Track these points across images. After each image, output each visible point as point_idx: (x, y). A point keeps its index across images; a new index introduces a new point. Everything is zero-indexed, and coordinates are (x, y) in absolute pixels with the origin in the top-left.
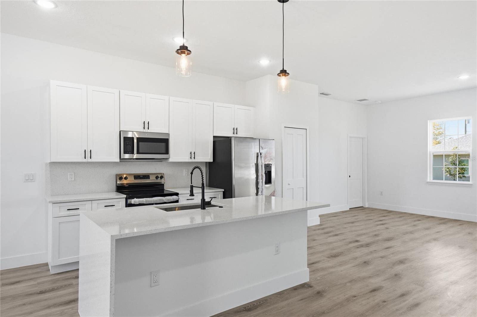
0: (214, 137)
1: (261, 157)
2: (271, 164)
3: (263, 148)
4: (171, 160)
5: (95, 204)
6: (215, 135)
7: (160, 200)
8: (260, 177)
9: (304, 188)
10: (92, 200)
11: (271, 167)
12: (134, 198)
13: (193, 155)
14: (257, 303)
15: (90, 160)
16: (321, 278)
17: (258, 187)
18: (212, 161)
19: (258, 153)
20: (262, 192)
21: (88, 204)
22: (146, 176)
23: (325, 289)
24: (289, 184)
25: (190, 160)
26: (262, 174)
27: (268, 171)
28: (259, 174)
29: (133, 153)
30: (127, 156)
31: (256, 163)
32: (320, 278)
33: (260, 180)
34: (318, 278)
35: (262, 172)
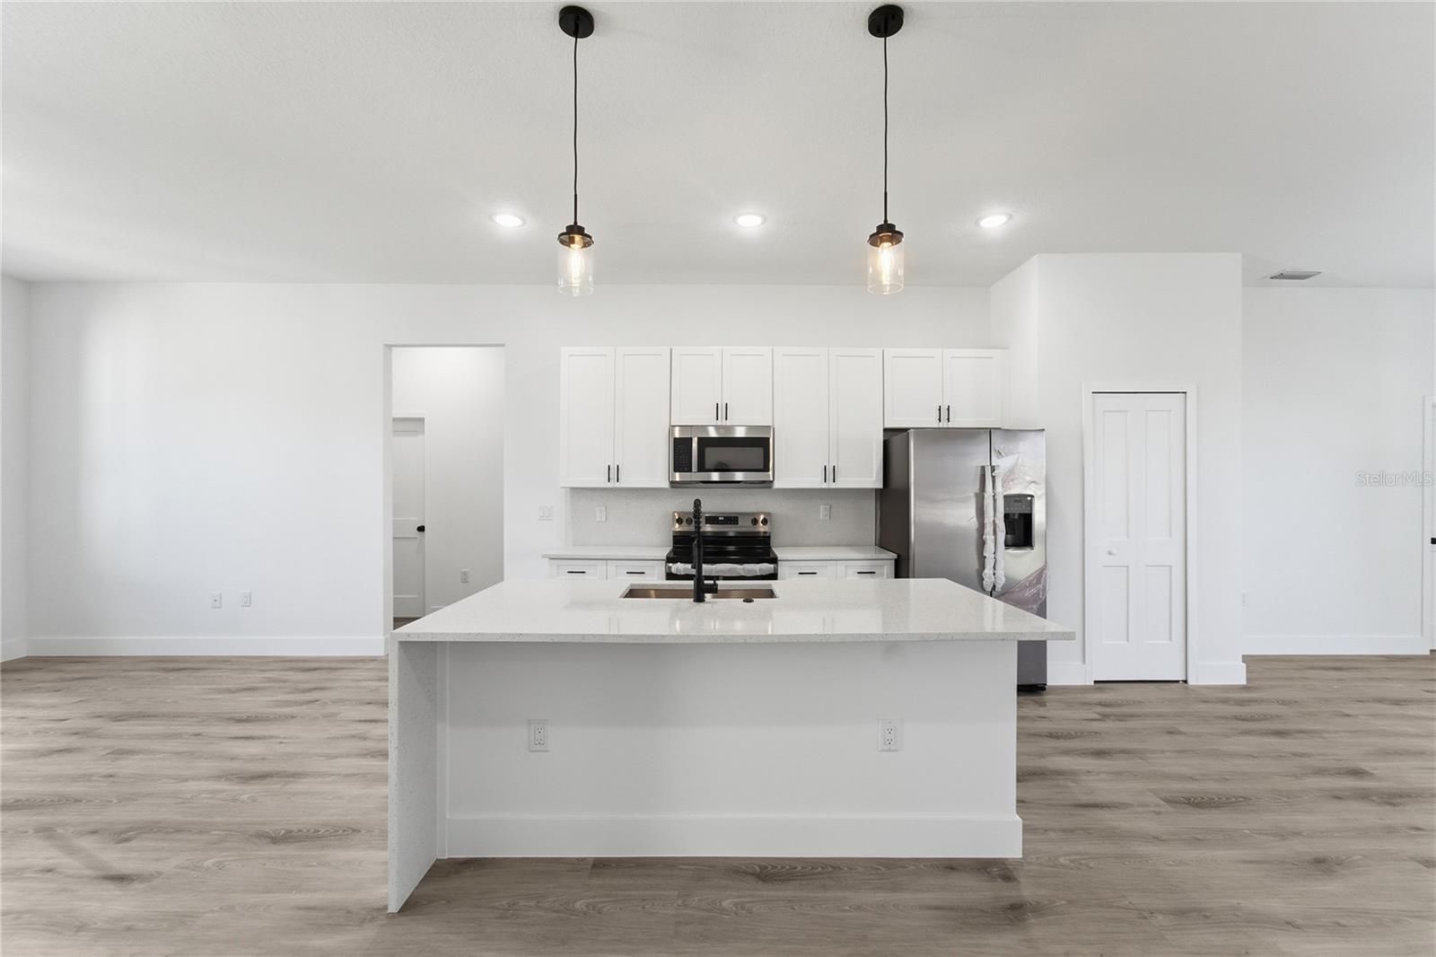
0: (886, 430)
1: (993, 477)
2: (1032, 496)
3: (1000, 454)
4: (777, 485)
5: (612, 566)
6: (889, 425)
7: (730, 570)
8: (989, 529)
9: (1173, 567)
10: (607, 560)
11: (1030, 504)
12: (676, 562)
13: (830, 472)
14: (803, 868)
15: (618, 485)
16: (1072, 861)
17: (985, 554)
18: (881, 487)
19: (983, 468)
20: (994, 568)
21: (601, 565)
22: (731, 519)
23: (1055, 902)
24: (1110, 553)
25: (825, 486)
26: (994, 521)
27: (1020, 514)
28: (985, 522)
29: (690, 470)
30: (678, 477)
31: (978, 491)
32: (1067, 862)
33: (988, 537)
34: (1062, 860)
35: (995, 516)
